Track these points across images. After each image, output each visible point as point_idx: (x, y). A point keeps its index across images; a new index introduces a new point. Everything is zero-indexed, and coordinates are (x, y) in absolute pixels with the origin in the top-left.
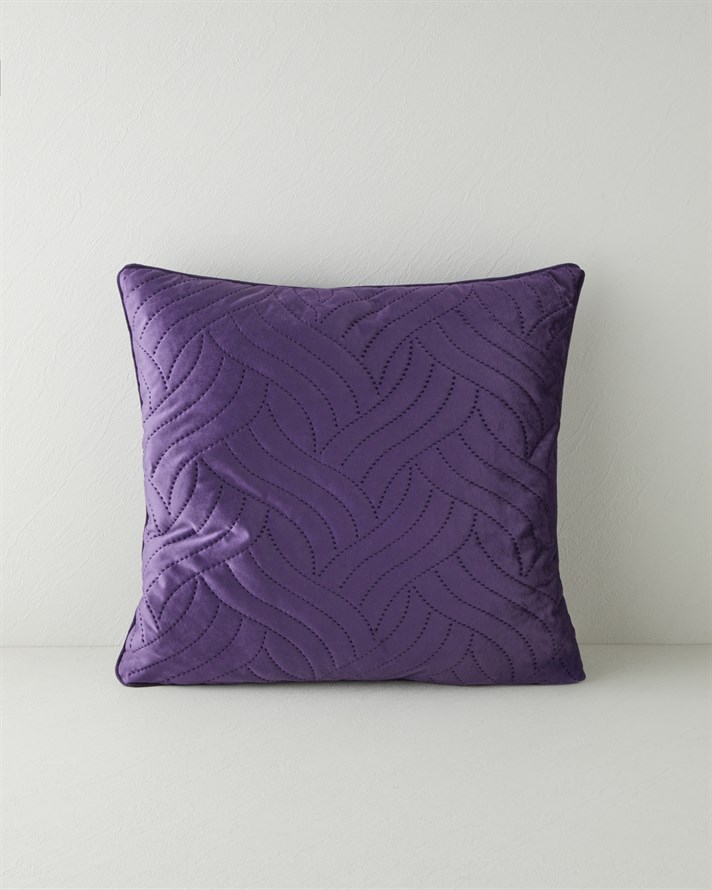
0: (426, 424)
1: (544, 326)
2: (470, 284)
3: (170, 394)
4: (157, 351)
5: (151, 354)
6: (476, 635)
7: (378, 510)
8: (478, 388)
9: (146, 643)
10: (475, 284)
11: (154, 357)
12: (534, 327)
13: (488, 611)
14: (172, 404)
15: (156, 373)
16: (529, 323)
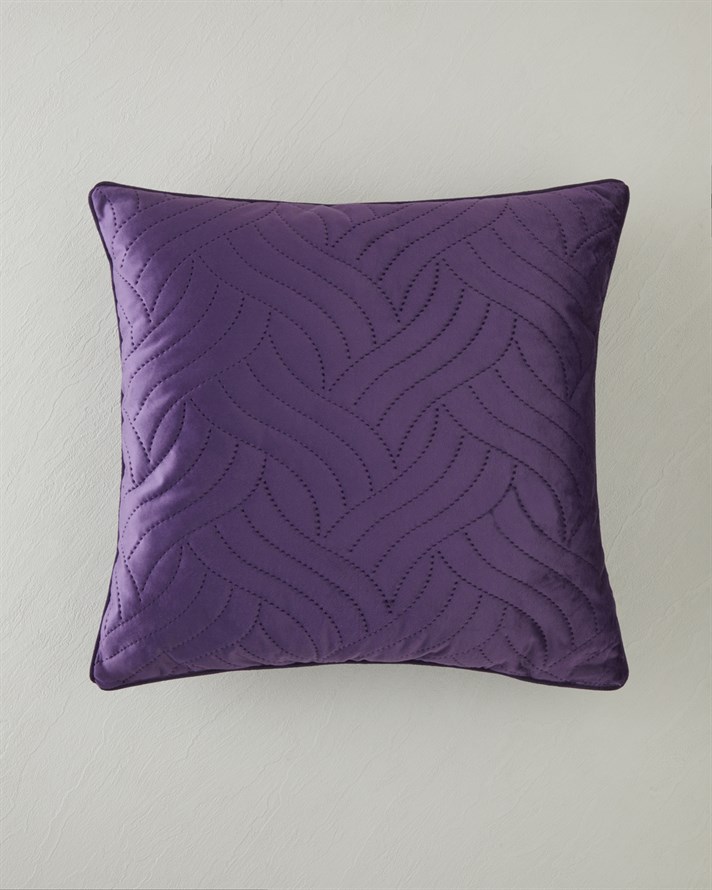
0: (455, 357)
1: (589, 248)
2: (504, 198)
3: (154, 328)
4: (139, 280)
5: (132, 284)
6: (510, 608)
7: (397, 459)
8: (516, 317)
9: (123, 620)
10: (510, 198)
11: (136, 288)
12: (578, 248)
13: (525, 581)
14: (156, 339)
15: (139, 306)
16: (572, 243)
